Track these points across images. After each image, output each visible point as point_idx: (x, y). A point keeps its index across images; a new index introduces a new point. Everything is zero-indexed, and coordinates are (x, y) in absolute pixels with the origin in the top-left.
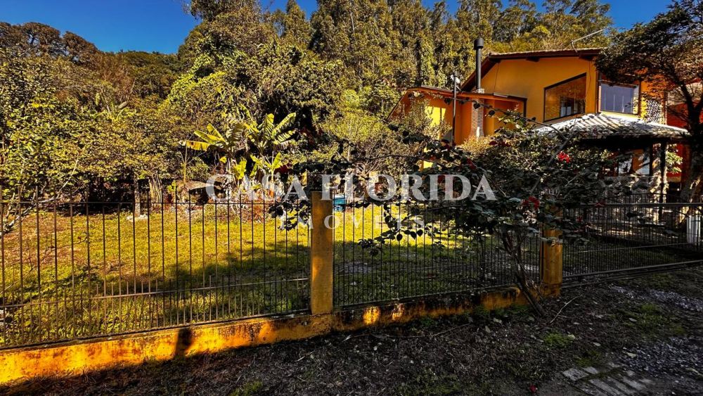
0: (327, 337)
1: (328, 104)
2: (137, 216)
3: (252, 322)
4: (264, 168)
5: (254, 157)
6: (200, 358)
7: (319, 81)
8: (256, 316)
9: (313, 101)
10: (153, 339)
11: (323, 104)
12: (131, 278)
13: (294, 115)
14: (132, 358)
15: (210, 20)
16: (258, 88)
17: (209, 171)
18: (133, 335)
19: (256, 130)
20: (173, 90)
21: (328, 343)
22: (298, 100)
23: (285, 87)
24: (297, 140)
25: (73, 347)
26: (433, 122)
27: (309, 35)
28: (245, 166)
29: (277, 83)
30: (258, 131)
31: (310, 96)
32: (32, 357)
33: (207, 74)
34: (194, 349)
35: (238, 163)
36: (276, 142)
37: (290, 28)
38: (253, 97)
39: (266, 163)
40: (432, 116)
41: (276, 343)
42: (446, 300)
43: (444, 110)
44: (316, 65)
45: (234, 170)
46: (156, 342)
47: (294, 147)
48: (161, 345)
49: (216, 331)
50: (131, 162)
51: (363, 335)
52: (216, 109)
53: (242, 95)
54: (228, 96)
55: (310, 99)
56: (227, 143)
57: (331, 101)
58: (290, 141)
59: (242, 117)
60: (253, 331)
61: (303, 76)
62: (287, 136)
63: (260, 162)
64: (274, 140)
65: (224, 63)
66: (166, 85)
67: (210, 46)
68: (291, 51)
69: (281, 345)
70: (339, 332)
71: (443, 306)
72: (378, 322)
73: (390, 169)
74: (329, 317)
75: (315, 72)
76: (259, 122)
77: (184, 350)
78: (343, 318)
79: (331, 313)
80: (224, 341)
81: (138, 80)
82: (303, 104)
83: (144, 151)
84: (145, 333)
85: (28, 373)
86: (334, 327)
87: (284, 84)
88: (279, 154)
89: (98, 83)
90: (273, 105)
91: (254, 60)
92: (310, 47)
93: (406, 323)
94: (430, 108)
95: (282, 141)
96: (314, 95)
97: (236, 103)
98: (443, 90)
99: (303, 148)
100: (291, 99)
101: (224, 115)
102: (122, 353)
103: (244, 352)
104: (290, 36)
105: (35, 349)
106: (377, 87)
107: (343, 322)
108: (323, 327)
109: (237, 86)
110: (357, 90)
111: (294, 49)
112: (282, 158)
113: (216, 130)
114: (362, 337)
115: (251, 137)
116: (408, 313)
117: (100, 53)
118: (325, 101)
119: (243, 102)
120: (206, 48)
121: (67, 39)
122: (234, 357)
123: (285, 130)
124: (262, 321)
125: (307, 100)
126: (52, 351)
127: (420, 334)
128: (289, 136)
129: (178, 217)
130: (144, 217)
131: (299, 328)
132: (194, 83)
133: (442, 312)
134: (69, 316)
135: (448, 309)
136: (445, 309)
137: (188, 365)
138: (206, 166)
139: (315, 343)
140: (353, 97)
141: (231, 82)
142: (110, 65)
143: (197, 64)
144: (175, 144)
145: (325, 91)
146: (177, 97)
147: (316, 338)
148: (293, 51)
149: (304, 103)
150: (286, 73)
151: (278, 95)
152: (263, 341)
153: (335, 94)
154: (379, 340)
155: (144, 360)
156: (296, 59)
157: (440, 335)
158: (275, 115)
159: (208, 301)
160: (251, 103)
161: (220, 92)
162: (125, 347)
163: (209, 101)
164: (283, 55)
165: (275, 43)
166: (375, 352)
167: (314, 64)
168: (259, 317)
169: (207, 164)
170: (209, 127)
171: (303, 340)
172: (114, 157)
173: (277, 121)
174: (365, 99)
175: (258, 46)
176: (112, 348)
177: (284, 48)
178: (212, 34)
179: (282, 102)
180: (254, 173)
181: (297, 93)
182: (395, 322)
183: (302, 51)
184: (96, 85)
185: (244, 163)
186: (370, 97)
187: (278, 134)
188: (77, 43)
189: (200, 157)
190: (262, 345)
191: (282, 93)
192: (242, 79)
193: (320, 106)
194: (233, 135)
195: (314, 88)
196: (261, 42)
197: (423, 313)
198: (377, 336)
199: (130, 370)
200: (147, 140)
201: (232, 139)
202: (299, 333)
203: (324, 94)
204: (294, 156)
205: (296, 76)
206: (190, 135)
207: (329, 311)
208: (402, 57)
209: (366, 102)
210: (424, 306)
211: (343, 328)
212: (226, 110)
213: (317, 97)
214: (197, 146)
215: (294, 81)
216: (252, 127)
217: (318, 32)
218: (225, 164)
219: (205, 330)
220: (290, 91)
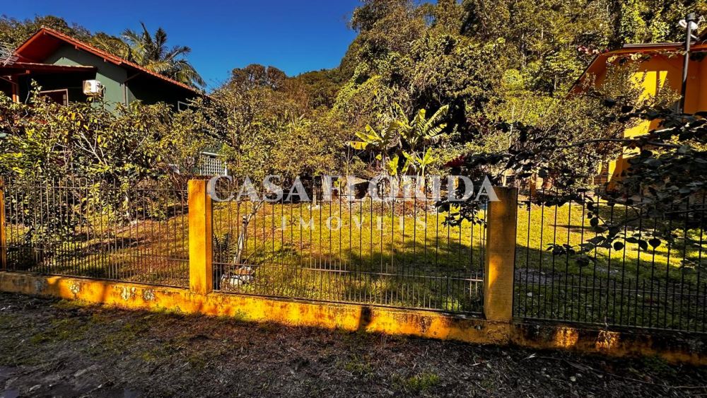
0: (504, 348)
1: (486, 91)
2: (314, 206)
3: (423, 314)
4: (415, 164)
5: (406, 153)
6: (378, 336)
7: (475, 66)
8: (426, 309)
9: (469, 89)
10: (342, 310)
11: (480, 90)
12: (317, 256)
13: (447, 107)
14: (329, 323)
15: (368, 30)
16: (410, 85)
17: (365, 168)
18: (329, 304)
19: (408, 126)
20: (338, 99)
21: (506, 356)
22: (451, 91)
23: (437, 80)
24: (448, 134)
25: (291, 304)
26: (645, 93)
27: (461, 20)
28: (397, 162)
29: (429, 77)
30: (411, 128)
31: (465, 85)
32: (269, 304)
33: (365, 81)
34: (372, 327)
35: (391, 159)
36: (427, 137)
37: (439, 18)
38: (405, 95)
39: (417, 159)
40: (644, 85)
41: (446, 341)
42: (692, 342)
43: (663, 74)
44: (473, 49)
45: (387, 167)
46: (345, 313)
47: (445, 141)
48: (348, 317)
49: (391, 316)
50: (311, 162)
51: (553, 358)
52: (373, 111)
53: (395, 94)
54: (383, 98)
55: (465, 87)
56: (383, 142)
57: (490, 86)
58: (441, 135)
59: (395, 116)
60: (425, 324)
61: (457, 64)
62: (438, 130)
63: (411, 158)
64: (425, 135)
65: (380, 67)
66: (330, 96)
67: (367, 53)
68: (444, 40)
69: (451, 344)
70: (519, 346)
71: (686, 349)
72: (573, 348)
73: (569, 159)
74: (508, 327)
75: (471, 57)
76: (411, 119)
77: (365, 325)
78: (524, 332)
79: (510, 323)
80: (397, 326)
81: (311, 95)
82: (456, 94)
83: (319, 153)
84: (336, 304)
85: (267, 316)
86: (512, 339)
87: (436, 77)
88: (430, 149)
89: (287, 102)
90: (425, 100)
91: (407, 58)
92: (462, 32)
93: (618, 358)
94: (640, 75)
95: (434, 135)
96: (469, 83)
97: (389, 103)
98: (663, 44)
99: (454, 141)
100: (444, 91)
101: (379, 115)
102: (321, 316)
103: (416, 341)
104: (440, 26)
105: (271, 300)
106: (549, 60)
107: (524, 336)
108: (498, 336)
109: (391, 87)
110: (519, 69)
111: (447, 38)
112: (433, 153)
113: (372, 130)
114: (552, 361)
115: (403, 134)
116: (621, 346)
117: (288, 78)
118: (482, 88)
119: (396, 101)
120: (365, 55)
121: (269, 72)
122: (407, 343)
123: (436, 124)
124: (433, 315)
125: (461, 89)
126: (280, 303)
127: (644, 379)
128: (440, 130)
129: (342, 208)
130: (318, 207)
131: (471, 330)
132: (354, 90)
133: (684, 358)
134: (285, 279)
135: (695, 356)
136: (690, 355)
137: (369, 340)
138: (364, 164)
139: (491, 351)
140: (514, 78)
141: (386, 83)
142: (293, 87)
143: (357, 72)
144: (341, 146)
145: (482, 76)
146: (342, 105)
147: (491, 346)
148: (447, 40)
149: (458, 93)
150: (439, 64)
151: (430, 89)
152: (433, 335)
153: (495, 78)
154: (577, 370)
155: (336, 326)
156: (449, 47)
157: (685, 389)
158: (427, 110)
159: (379, 286)
160: (403, 102)
161: (376, 95)
162: (323, 312)
163: (366, 105)
164: (436, 46)
165: (428, 36)
166: (574, 383)
167: (470, 49)
168: (429, 310)
169: (364, 162)
170: (367, 128)
171: (476, 345)
172: (301, 158)
173: (428, 116)
174: (529, 79)
175: (411, 44)
176: (315, 311)
177: (438, 39)
178: (370, 42)
179: (435, 95)
180: (406, 169)
181: (450, 84)
182: (599, 353)
183: (456, 38)
184: (286, 104)
185: (396, 159)
186: (537, 75)
187: (430, 128)
188: (275, 73)
189: (359, 156)
190: (433, 339)
191: (434, 87)
192: (397, 79)
193: (476, 93)
194: (388, 133)
195: (469, 75)
196: (413, 38)
197: (647, 352)
198: (573, 365)
199: (326, 330)
200: (322, 144)
201: (387, 137)
202: (471, 336)
203: (481, 80)
204: (445, 150)
205: (450, 65)
206: (351, 137)
207: (507, 320)
208: (586, 16)
209: (532, 82)
210: (650, 343)
211: (524, 343)
212: (381, 110)
213: (473, 85)
214: (358, 146)
215: (448, 71)
216: (404, 124)
217: (471, 13)
218: (380, 161)
219: (382, 312)
220: (443, 83)
